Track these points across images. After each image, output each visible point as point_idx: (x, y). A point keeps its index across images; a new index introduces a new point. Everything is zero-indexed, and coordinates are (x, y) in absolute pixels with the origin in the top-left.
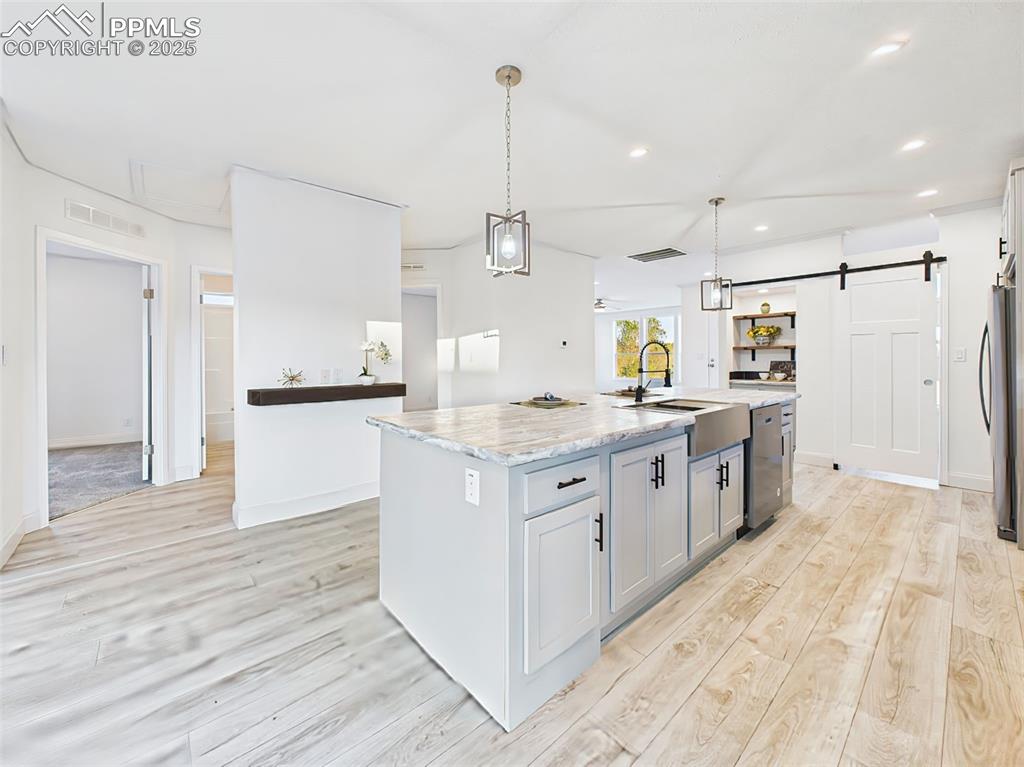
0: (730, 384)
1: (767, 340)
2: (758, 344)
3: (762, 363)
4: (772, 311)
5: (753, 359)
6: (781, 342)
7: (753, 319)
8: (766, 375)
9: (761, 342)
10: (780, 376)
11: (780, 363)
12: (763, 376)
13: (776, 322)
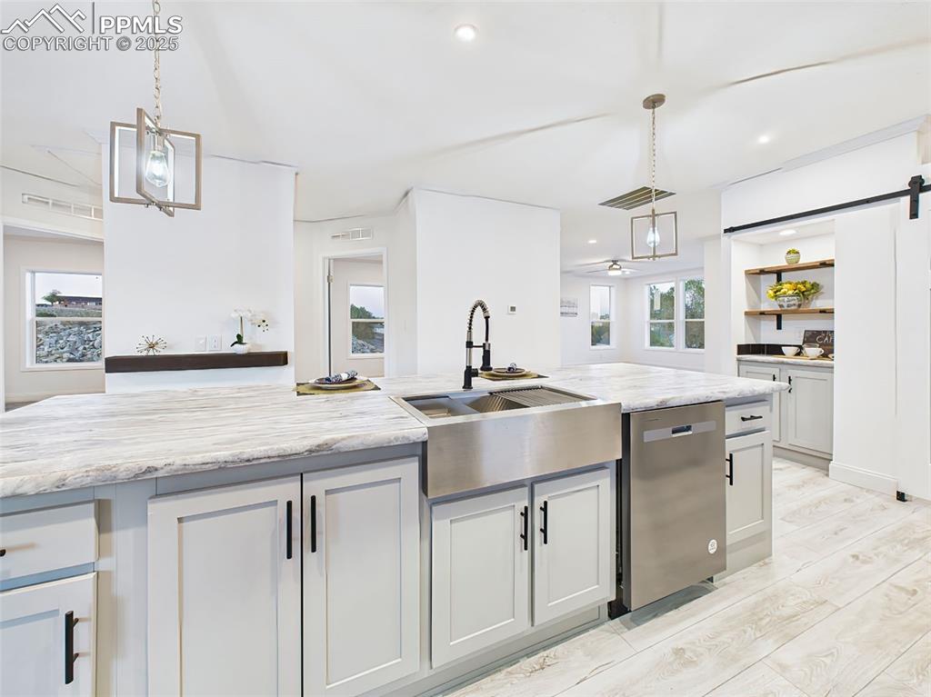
0: (739, 360)
1: (795, 301)
2: (781, 306)
3: (792, 333)
4: (803, 261)
5: (779, 327)
6: (819, 304)
7: (779, 273)
8: (795, 350)
9: (785, 305)
10: (813, 351)
11: (819, 333)
12: (789, 351)
13: (810, 277)
